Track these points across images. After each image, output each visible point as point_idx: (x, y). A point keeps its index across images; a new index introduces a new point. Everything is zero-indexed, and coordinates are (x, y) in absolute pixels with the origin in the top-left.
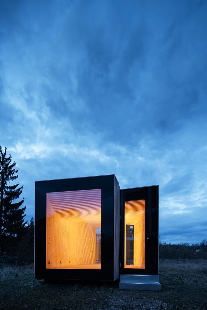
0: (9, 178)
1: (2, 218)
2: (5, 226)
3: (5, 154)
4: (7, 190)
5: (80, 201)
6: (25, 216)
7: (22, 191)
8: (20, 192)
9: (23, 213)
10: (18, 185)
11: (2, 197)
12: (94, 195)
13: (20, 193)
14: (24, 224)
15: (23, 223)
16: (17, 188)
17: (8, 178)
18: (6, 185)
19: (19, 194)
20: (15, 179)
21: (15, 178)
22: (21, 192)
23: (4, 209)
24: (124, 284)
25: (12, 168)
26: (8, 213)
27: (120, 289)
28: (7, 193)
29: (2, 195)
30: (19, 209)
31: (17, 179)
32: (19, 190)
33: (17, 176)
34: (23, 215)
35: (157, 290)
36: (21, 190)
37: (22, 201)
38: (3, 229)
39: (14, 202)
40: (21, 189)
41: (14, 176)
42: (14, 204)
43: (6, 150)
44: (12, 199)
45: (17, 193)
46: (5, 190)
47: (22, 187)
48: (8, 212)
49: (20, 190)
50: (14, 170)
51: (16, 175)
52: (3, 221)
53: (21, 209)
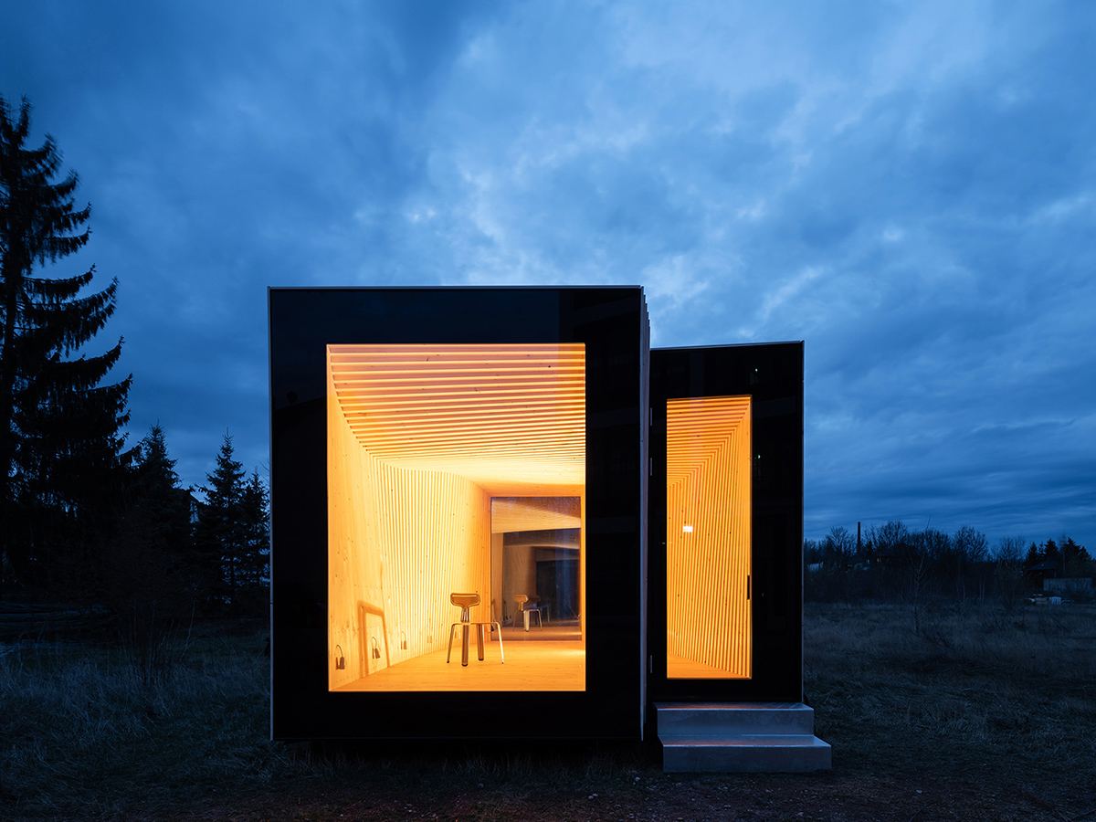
0: (46, 243)
1: (13, 425)
2: (25, 462)
3: (23, 129)
4: (37, 299)
5: (476, 389)
6: (126, 418)
7: (111, 306)
8: (100, 309)
9: (121, 406)
10: (88, 277)
11: (10, 327)
12: (547, 369)
13: (104, 316)
14: (127, 457)
15: (122, 451)
16: (84, 293)
17: (40, 243)
18: (29, 273)
19: (98, 322)
20: (75, 249)
21: (73, 245)
22: (110, 310)
23: (22, 383)
24: (685, 748)
25: (60, 198)
26: (44, 405)
27: (665, 771)
28: (32, 313)
29: (11, 319)
30: (98, 386)
31: (82, 249)
32: (95, 301)
33: (85, 238)
34: (119, 414)
35: (818, 771)
36: (106, 305)
37: (115, 354)
38: (19, 475)
39: (71, 354)
40: (106, 297)
41: (67, 234)
42: (70, 363)
43: (29, 114)
44: (62, 339)
45: (87, 311)
46: (25, 299)
47: (112, 290)
48: (45, 398)
49: (101, 302)
50: (69, 207)
51: (78, 231)
52: (15, 438)
53: (104, 388)
